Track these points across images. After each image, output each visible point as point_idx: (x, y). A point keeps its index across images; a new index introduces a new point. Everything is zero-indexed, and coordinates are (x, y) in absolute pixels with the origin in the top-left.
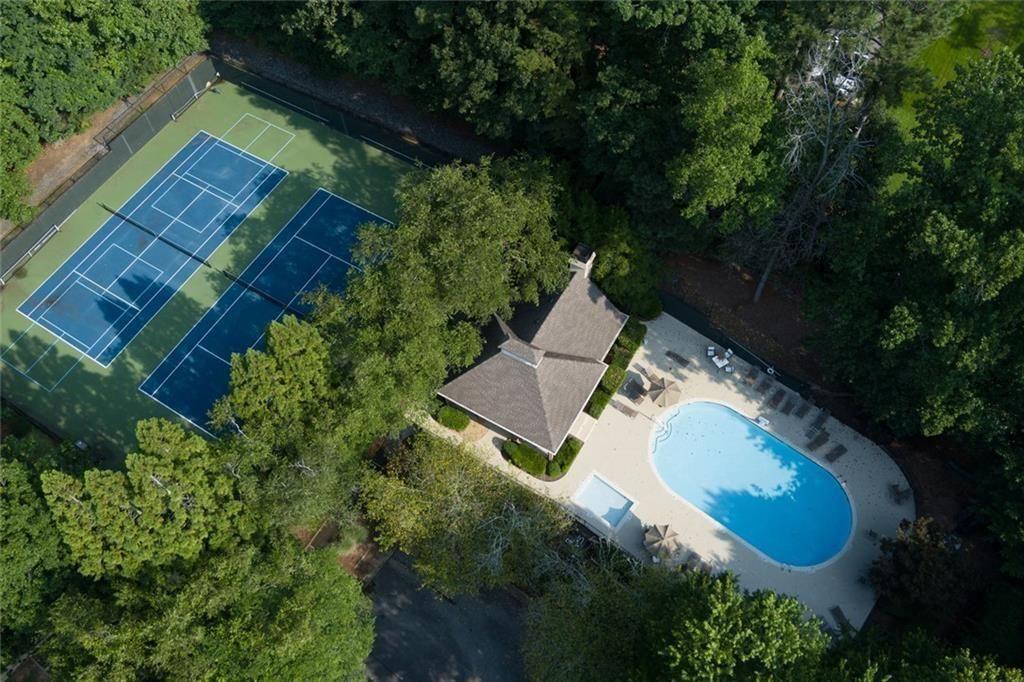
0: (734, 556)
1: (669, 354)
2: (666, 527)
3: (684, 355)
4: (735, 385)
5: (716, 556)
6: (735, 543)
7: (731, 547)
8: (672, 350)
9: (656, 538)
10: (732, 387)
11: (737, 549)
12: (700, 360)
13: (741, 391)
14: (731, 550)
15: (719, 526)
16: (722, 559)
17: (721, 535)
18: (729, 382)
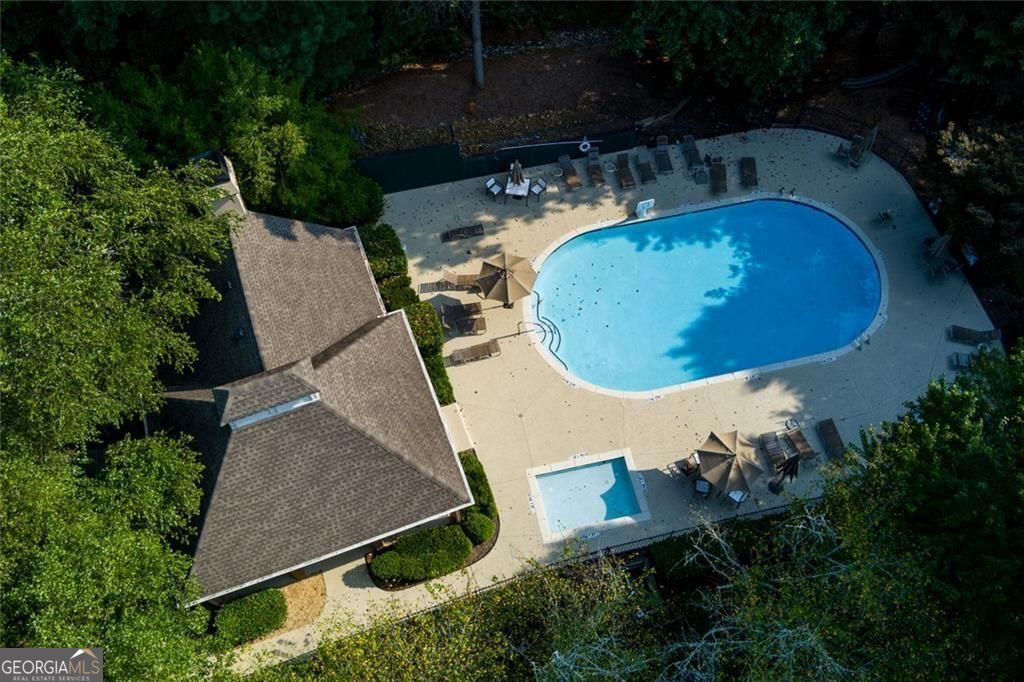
0: (798, 393)
1: (447, 237)
2: (713, 437)
3: (465, 222)
4: (562, 201)
5: (783, 414)
6: (780, 376)
7: (784, 386)
8: (446, 229)
9: (723, 466)
10: (562, 206)
11: (792, 381)
12: (489, 213)
13: (575, 203)
14: (788, 388)
15: (741, 376)
16: (793, 410)
17: (757, 384)
18: (550, 204)
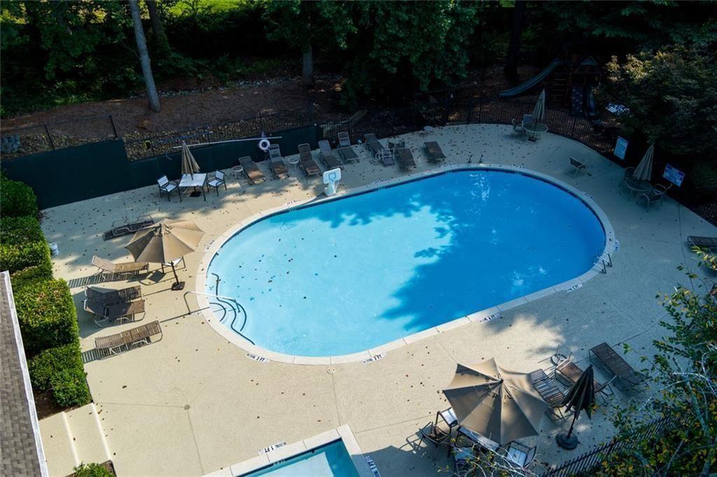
1: (109, 235)
7: (533, 321)
8: (109, 228)
